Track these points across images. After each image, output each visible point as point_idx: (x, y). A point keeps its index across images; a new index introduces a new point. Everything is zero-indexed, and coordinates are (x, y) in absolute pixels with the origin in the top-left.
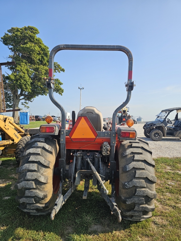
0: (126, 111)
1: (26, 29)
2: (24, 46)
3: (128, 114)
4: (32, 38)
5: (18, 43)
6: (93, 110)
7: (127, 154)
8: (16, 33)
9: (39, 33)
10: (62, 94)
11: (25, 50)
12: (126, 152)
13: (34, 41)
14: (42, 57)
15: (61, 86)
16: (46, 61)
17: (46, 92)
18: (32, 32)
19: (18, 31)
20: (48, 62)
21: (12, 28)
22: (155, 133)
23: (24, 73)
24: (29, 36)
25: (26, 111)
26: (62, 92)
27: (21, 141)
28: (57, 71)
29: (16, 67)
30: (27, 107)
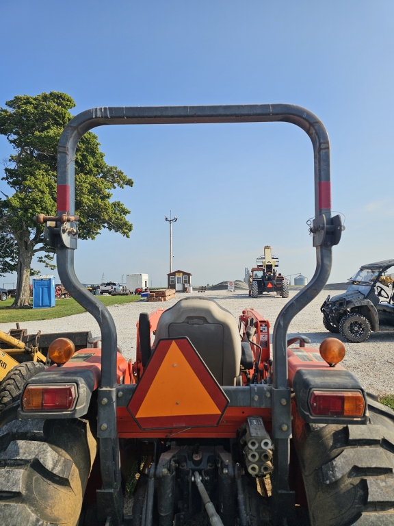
0: (273, 266)
1: (45, 98)
2: (44, 134)
3: (278, 271)
4: (60, 117)
5: (28, 129)
6: (208, 312)
7: (339, 475)
8: (24, 107)
9: (75, 105)
10: (130, 234)
11: (43, 142)
12: (333, 468)
13: (64, 123)
14: (83, 156)
15: (127, 218)
16: (91, 165)
17: (93, 233)
18: (59, 104)
19: (28, 102)
20: (96, 166)
21: (16, 97)
22: (351, 324)
23: (43, 192)
24: (53, 114)
25: (48, 277)
26: (130, 230)
27: (10, 378)
28: (116, 184)
29: (25, 179)
30: (51, 266)
